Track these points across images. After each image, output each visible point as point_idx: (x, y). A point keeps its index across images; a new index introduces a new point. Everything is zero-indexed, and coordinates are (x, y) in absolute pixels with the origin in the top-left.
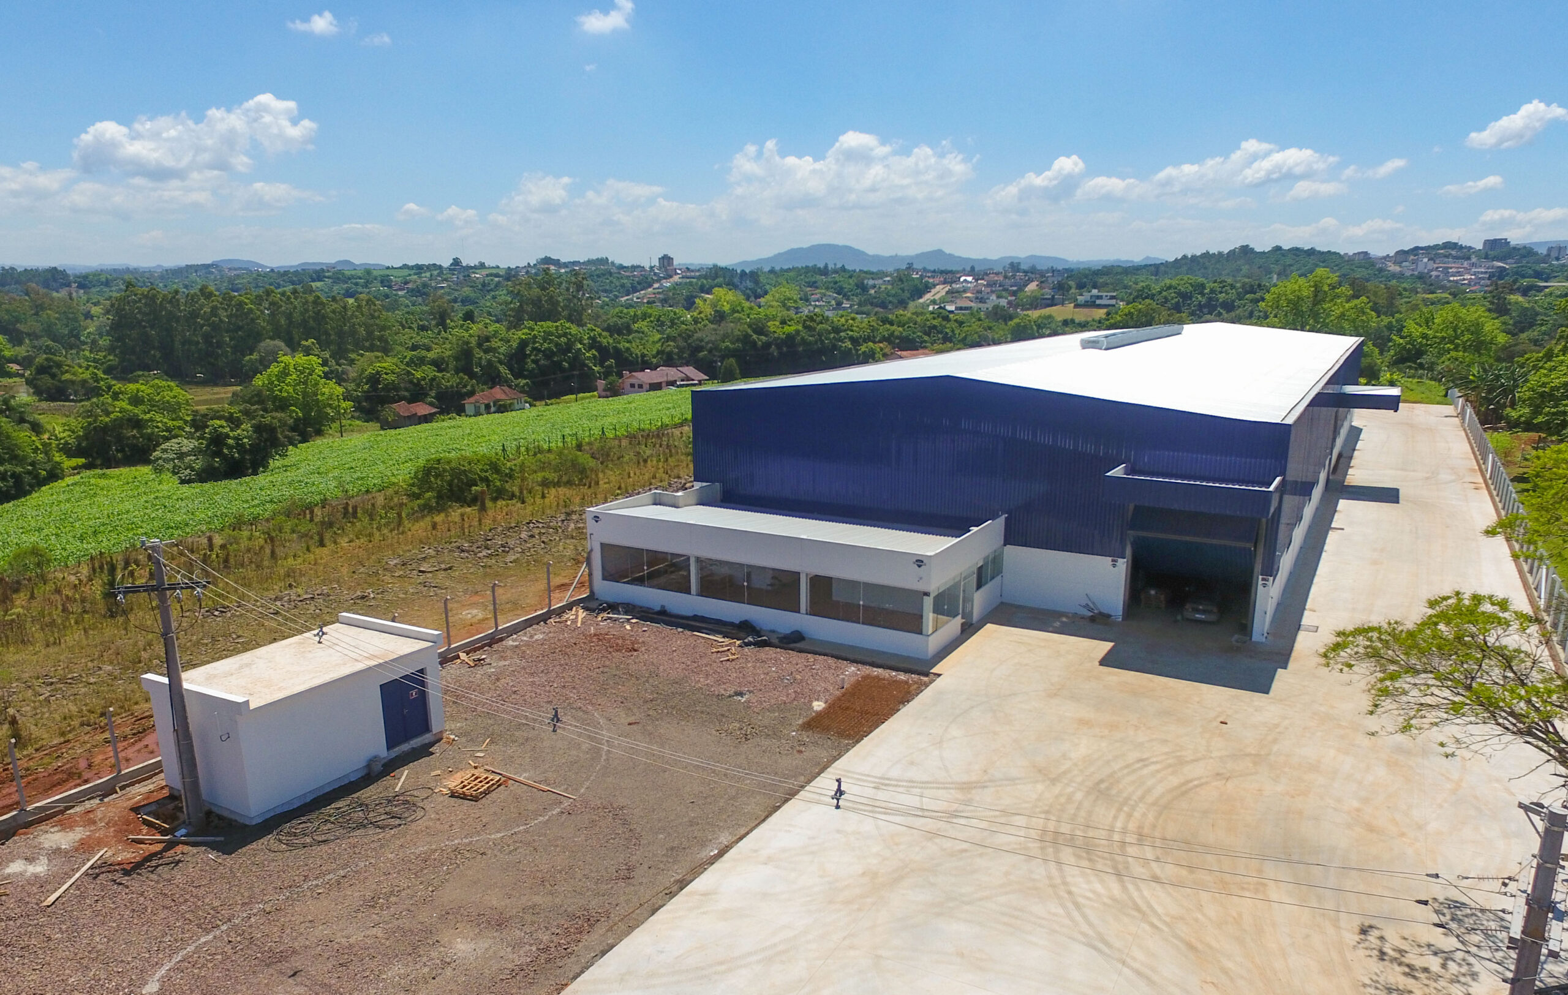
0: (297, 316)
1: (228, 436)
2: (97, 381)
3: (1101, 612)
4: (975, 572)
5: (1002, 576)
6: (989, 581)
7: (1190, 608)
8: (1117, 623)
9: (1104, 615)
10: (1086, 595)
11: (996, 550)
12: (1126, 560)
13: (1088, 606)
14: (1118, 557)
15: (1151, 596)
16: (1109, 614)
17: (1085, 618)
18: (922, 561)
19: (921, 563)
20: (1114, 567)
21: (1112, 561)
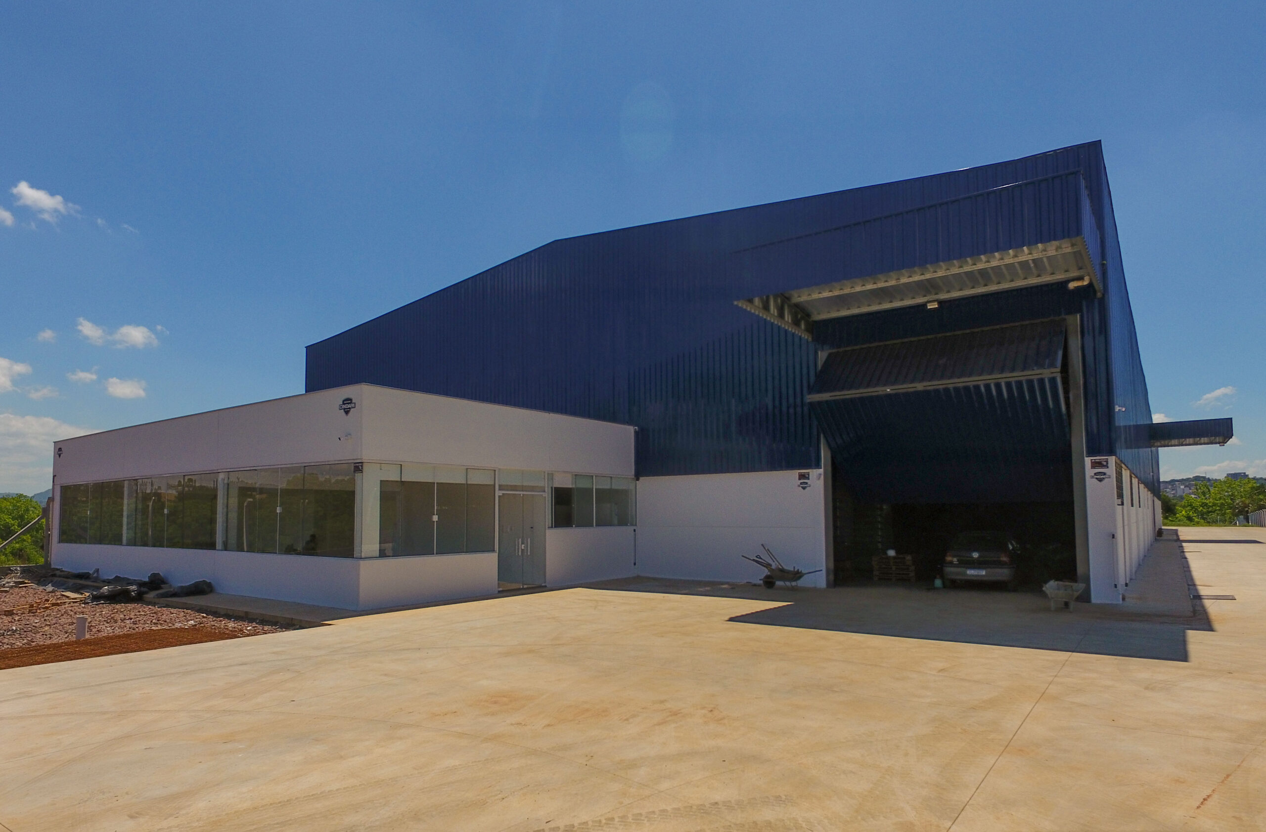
3: (782, 571)
4: (546, 491)
5: (635, 530)
6: (594, 524)
7: (955, 560)
8: (815, 590)
9: (788, 572)
10: (762, 545)
11: (611, 477)
12: (821, 471)
13: (761, 559)
14: (809, 466)
15: (889, 558)
16: (798, 570)
17: (759, 585)
18: (351, 400)
19: (349, 406)
20: (804, 488)
21: (800, 479)
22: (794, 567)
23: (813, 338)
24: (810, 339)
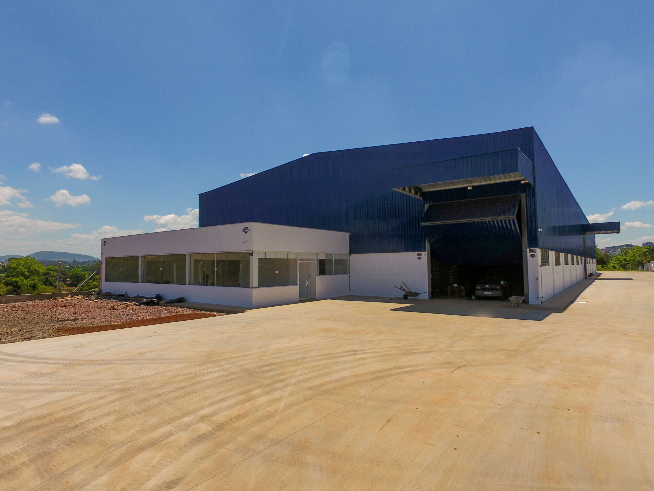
3: (411, 292)
4: (316, 261)
5: (349, 276)
6: (334, 274)
7: (479, 288)
8: (423, 300)
9: (413, 293)
10: (403, 282)
11: (340, 254)
12: (426, 252)
13: (402, 288)
14: (421, 251)
15: (454, 287)
16: (417, 292)
17: (401, 298)
18: (248, 228)
19: (247, 230)
20: (419, 259)
21: (418, 256)
22: (416, 291)
23: (423, 198)
24: (422, 199)
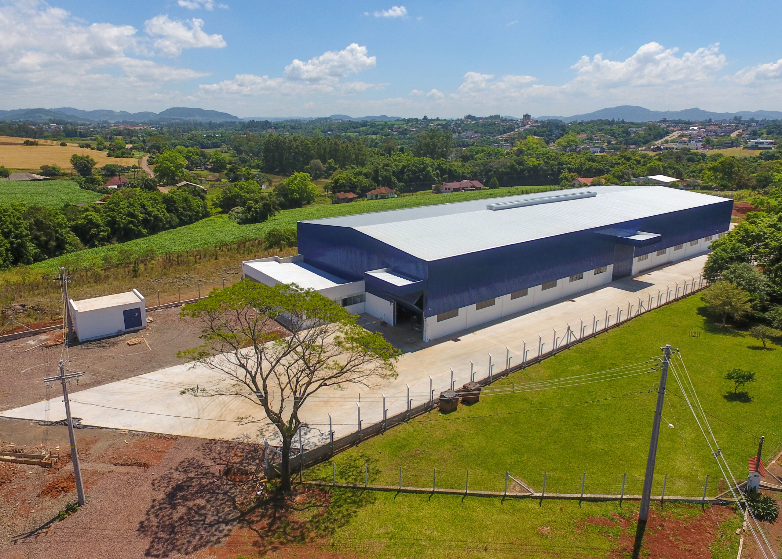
0: (328, 150)
1: (253, 207)
2: (249, 175)
4: (340, 300)
5: (365, 303)
6: (353, 304)
11: (358, 293)
12: (393, 303)
